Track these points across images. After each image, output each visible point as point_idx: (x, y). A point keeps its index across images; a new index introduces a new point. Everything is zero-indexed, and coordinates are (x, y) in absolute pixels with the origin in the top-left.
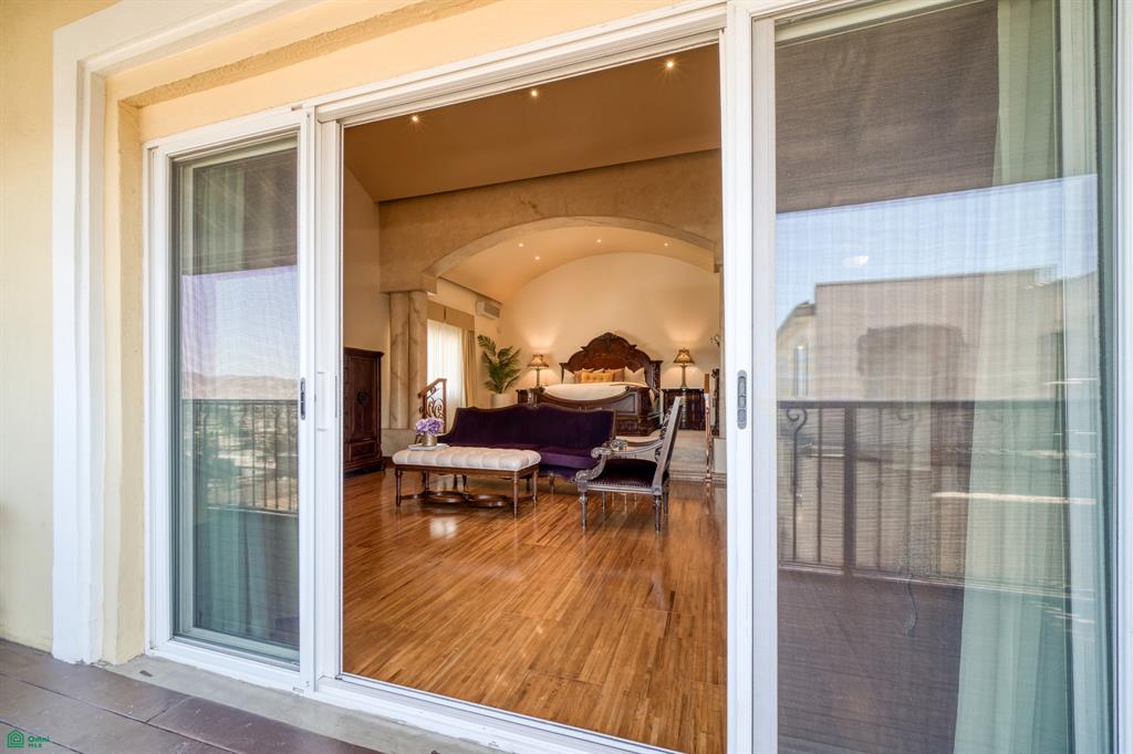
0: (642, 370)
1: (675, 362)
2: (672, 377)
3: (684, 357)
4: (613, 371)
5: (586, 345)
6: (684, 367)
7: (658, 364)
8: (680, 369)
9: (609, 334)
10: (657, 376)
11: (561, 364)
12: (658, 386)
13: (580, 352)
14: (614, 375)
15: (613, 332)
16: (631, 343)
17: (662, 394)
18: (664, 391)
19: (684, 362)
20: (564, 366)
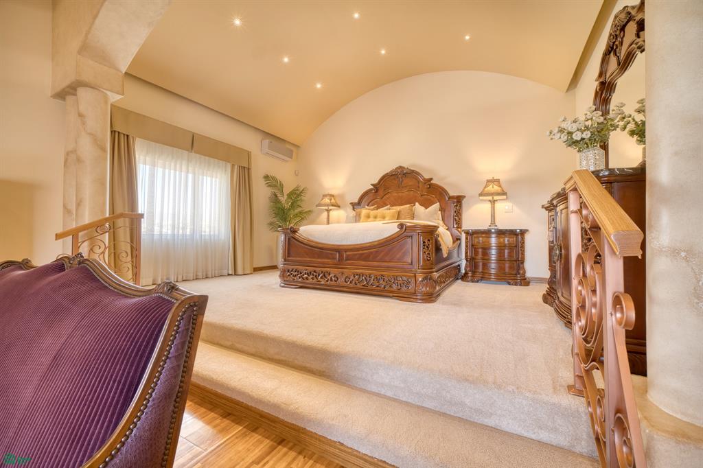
0: (437, 206)
1: (481, 195)
2: (476, 216)
3: (493, 188)
4: (398, 208)
5: (376, 181)
6: (493, 202)
7: (459, 200)
8: (488, 206)
9: (401, 167)
10: (458, 213)
11: (351, 203)
12: (459, 226)
13: (371, 190)
14: (399, 213)
15: (405, 165)
16: (427, 177)
17: (463, 236)
18: (467, 233)
19: (492, 194)
20: (354, 206)
